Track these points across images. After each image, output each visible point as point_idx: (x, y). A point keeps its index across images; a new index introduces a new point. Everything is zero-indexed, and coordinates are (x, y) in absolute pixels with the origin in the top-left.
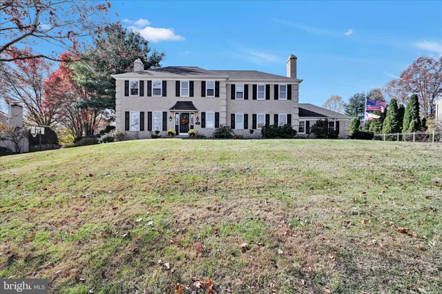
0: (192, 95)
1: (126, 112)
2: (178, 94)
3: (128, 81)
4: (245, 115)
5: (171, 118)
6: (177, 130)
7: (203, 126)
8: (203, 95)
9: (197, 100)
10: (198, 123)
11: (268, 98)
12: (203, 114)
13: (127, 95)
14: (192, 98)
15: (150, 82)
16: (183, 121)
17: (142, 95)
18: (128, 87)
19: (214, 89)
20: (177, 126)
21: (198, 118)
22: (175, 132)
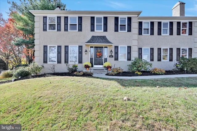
0: (106, 30)
1: (44, 46)
2: (92, 30)
3: (46, 17)
4: (151, 49)
5: (86, 51)
6: (91, 63)
7: (116, 59)
8: (116, 30)
9: (110, 34)
10: (111, 56)
11: (171, 33)
12: (116, 48)
13: (45, 30)
14: (105, 32)
15: (66, 18)
16: (98, 54)
17: (59, 30)
18: (46, 22)
19: (126, 24)
20: (91, 59)
21: (111, 51)
22: (90, 65)
